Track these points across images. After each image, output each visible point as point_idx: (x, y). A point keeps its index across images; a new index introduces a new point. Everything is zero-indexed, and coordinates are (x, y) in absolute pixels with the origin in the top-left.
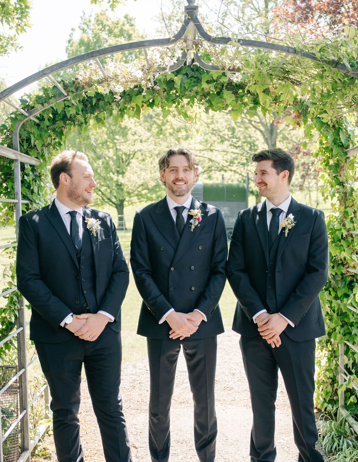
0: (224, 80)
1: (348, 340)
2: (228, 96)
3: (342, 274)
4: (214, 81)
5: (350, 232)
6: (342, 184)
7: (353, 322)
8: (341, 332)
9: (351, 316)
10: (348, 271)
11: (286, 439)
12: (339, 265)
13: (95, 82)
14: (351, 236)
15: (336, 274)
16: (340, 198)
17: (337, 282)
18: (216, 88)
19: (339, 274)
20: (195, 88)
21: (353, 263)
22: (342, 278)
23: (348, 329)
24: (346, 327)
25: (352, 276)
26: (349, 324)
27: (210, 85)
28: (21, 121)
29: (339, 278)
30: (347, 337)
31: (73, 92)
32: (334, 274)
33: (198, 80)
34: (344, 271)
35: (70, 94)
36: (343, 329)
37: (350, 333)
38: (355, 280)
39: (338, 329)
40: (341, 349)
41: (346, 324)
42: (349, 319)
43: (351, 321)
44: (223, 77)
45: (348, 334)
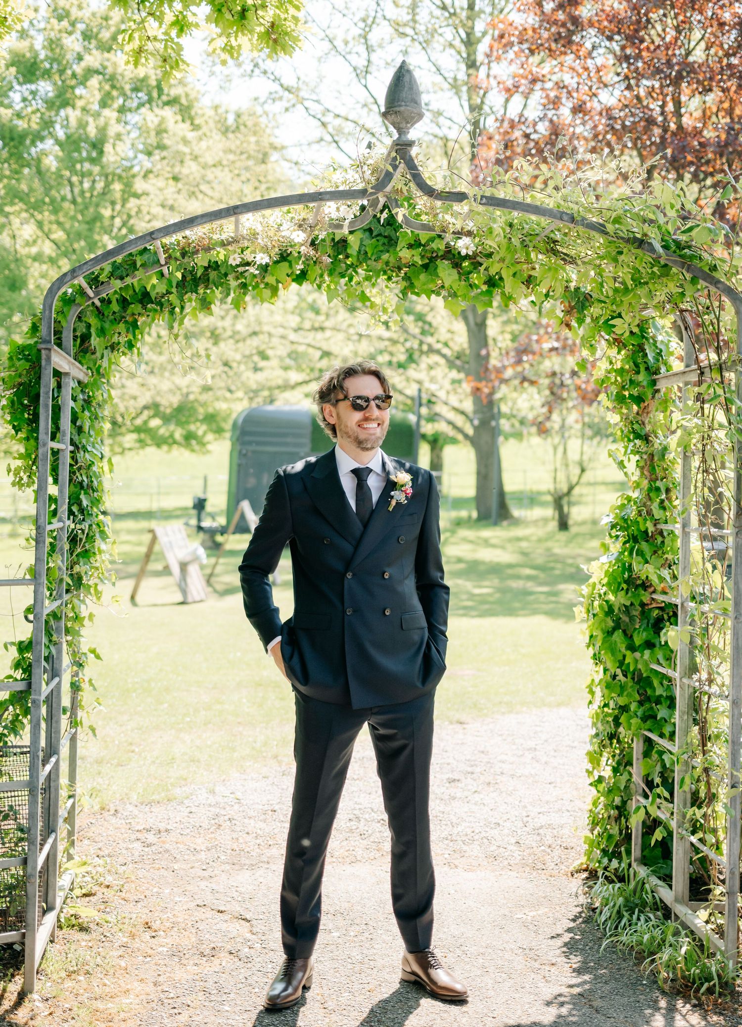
0: (440, 245)
1: (650, 730)
2: (446, 273)
3: (643, 605)
4: (420, 245)
5: (659, 526)
6: (646, 439)
7: (661, 696)
8: (639, 714)
9: (656, 683)
10: (653, 599)
11: (532, 914)
12: (637, 587)
13: (216, 244)
14: (661, 533)
15: (632, 604)
16: (642, 464)
17: (632, 618)
18: (422, 257)
19: (637, 603)
20: (385, 257)
21: (662, 585)
22: (643, 613)
23: (652, 708)
24: (647, 705)
25: (661, 609)
26: (653, 700)
27: (414, 252)
28: (79, 305)
29: (636, 612)
30: (649, 723)
31: (176, 259)
32: (628, 604)
33: (391, 243)
34: (645, 597)
35: (173, 262)
36: (642, 709)
37: (654, 717)
38: (666, 617)
39: (633, 707)
40: (638, 747)
41: (648, 699)
42: (654, 689)
43: (658, 693)
44: (437, 241)
45: (649, 717)
